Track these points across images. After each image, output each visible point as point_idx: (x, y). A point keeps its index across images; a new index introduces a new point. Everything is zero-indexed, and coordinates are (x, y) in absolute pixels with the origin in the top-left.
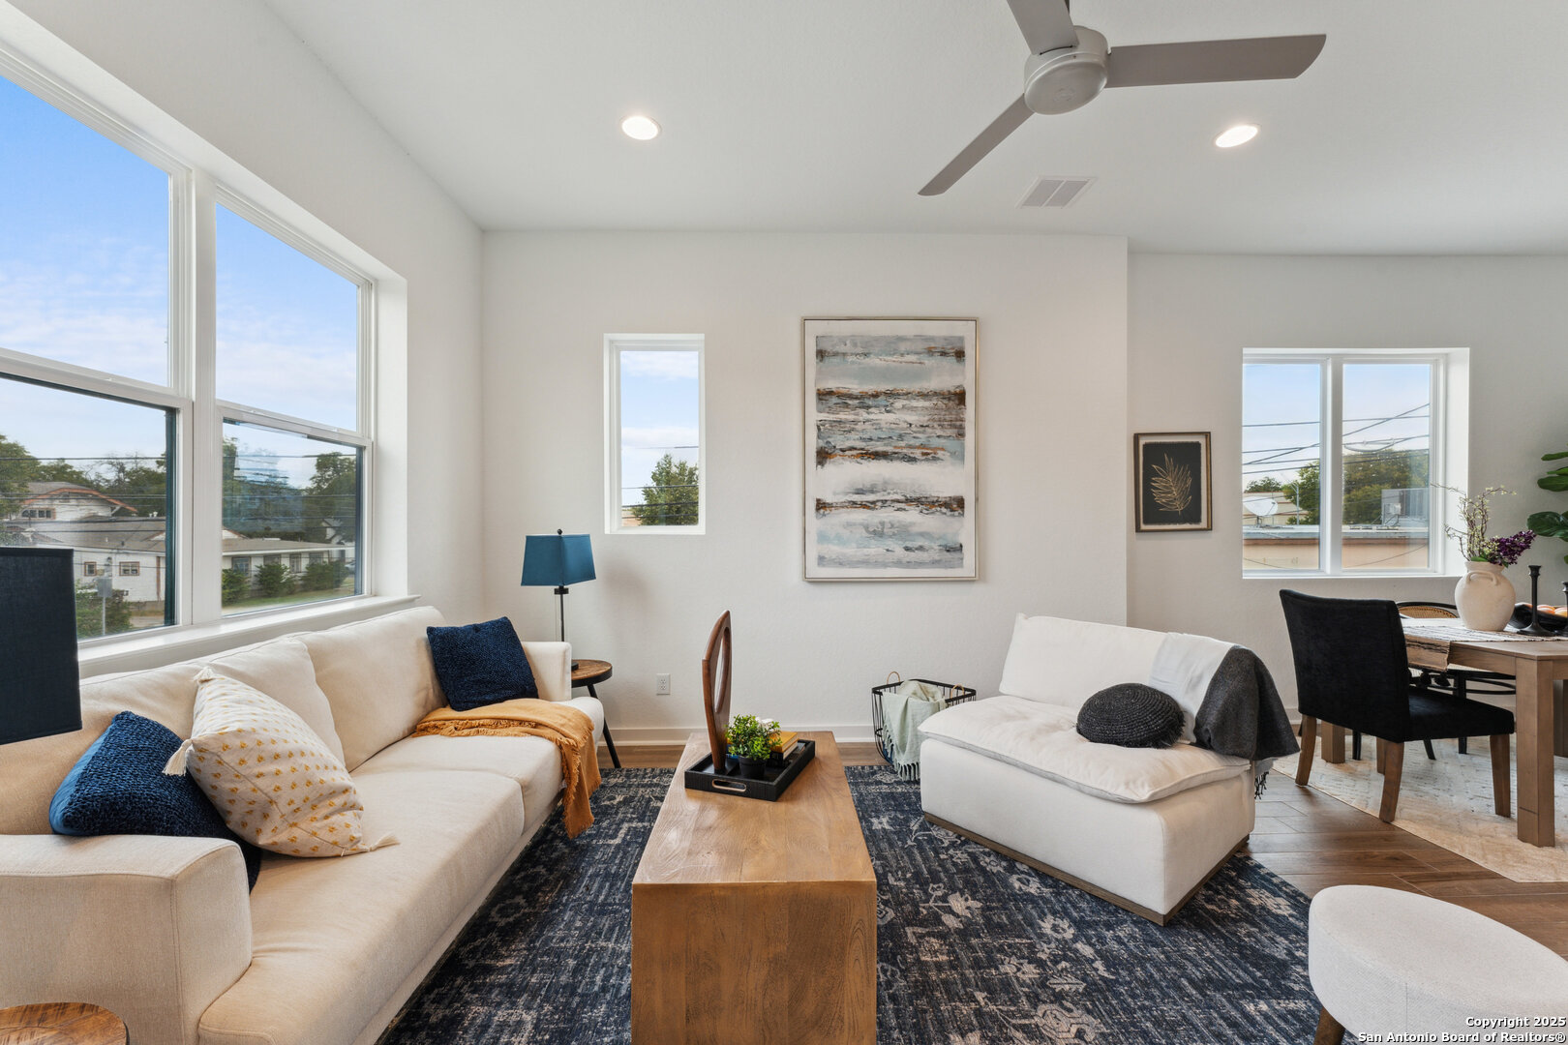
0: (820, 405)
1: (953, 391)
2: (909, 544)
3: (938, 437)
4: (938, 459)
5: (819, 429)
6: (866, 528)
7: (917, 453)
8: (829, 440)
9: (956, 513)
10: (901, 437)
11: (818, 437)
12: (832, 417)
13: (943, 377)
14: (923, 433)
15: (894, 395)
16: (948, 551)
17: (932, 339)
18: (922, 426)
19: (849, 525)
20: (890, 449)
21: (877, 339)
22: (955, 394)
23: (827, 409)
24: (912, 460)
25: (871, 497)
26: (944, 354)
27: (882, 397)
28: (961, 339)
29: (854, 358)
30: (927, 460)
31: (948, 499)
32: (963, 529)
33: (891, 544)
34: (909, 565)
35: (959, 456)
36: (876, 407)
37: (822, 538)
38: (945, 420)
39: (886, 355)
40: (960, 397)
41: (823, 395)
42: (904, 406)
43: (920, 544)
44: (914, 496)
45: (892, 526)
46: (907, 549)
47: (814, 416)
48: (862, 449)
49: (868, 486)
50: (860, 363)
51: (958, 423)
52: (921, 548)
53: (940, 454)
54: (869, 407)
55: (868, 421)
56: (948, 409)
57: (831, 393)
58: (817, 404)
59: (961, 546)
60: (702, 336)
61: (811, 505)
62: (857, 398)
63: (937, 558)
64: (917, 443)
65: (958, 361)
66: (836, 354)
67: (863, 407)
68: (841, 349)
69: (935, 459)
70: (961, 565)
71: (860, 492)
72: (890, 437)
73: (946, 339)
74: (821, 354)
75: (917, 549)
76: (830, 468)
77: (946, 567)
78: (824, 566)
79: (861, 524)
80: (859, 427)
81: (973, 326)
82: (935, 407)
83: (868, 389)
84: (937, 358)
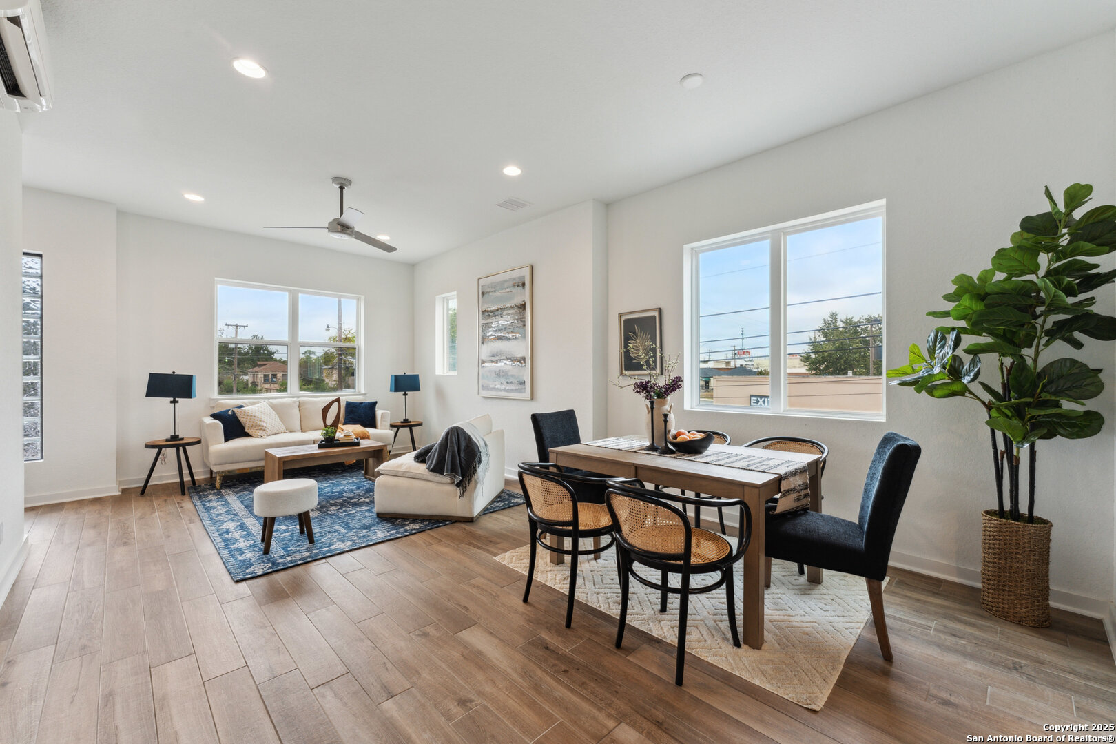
1: (522, 304)
2: (508, 381)
3: (517, 327)
5: (482, 328)
6: (495, 373)
7: (510, 335)
8: (485, 332)
9: (524, 365)
10: (505, 329)
11: (482, 331)
12: (486, 322)
13: (519, 297)
14: (512, 326)
15: (503, 309)
16: (520, 384)
17: (514, 279)
18: (512, 323)
19: (490, 371)
20: (502, 335)
21: (498, 283)
23: (484, 319)
24: (508, 339)
25: (497, 358)
26: (518, 286)
27: (500, 311)
28: (524, 277)
29: (492, 294)
30: (513, 339)
31: (520, 358)
32: (526, 374)
33: (502, 380)
34: (508, 391)
35: (524, 337)
36: (498, 315)
37: (483, 377)
38: (519, 319)
39: (501, 290)
40: (523, 306)
41: (484, 312)
42: (506, 314)
43: (512, 380)
44: (510, 357)
45: (503, 372)
46: (507, 383)
47: (481, 322)
48: (494, 336)
49: (496, 353)
50: (493, 296)
51: (524, 320)
52: (512, 383)
53: (518, 335)
54: (496, 316)
55: (496, 322)
56: (520, 313)
58: (482, 316)
59: (525, 382)
60: (455, 293)
61: (480, 362)
62: (492, 312)
63: (517, 388)
64: (510, 331)
65: (524, 288)
66: (487, 293)
67: (494, 316)
68: (488, 290)
69: (516, 338)
70: (524, 392)
71: (493, 356)
72: (502, 329)
73: (519, 278)
74: (483, 293)
75: (510, 383)
76: (485, 346)
77: (520, 392)
78: (483, 390)
79: (494, 371)
80: (493, 326)
81: (528, 269)
82: (516, 313)
83: (495, 308)
84: (516, 287)
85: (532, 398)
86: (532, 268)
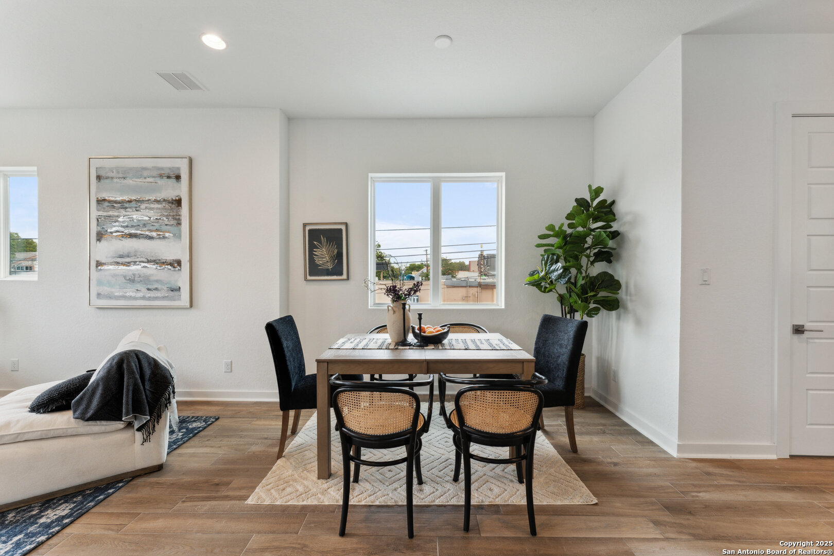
0: (99, 207)
1: (174, 199)
2: (150, 287)
3: (166, 225)
4: (166, 238)
5: (98, 221)
6: (125, 277)
7: (154, 234)
8: (103, 226)
9: (177, 269)
10: (145, 225)
11: (98, 225)
12: (105, 214)
13: (170, 191)
14: (158, 222)
15: (141, 201)
16: (172, 291)
17: (162, 169)
18: (157, 219)
19: (115, 276)
20: (139, 232)
21: (131, 169)
22: (176, 200)
23: (103, 209)
24: (151, 238)
25: (127, 260)
26: (169, 177)
27: (134, 202)
28: (179, 169)
29: (118, 180)
30: (160, 238)
31: (172, 261)
32: (182, 279)
33: (139, 286)
34: (150, 299)
35: (178, 236)
36: (130, 208)
37: (100, 283)
38: (170, 216)
39: (136, 178)
40: (178, 202)
41: (100, 202)
42: (146, 208)
43: (156, 286)
44: (152, 259)
45: (140, 276)
46: (148, 289)
47: (95, 213)
48: (123, 232)
49: (126, 253)
50: (121, 183)
51: (178, 217)
52: (156, 289)
53: (167, 235)
54: (126, 208)
55: (126, 216)
56: (172, 209)
57: (104, 200)
58: (97, 206)
59: (180, 288)
60: (35, 168)
61: (93, 264)
62: (119, 203)
63: (167, 295)
64: (154, 228)
65: (177, 182)
66: (107, 178)
67: (123, 208)
68: (111, 175)
69: (164, 237)
70: (179, 299)
71: (121, 257)
72: (138, 225)
73: (170, 169)
74: (99, 178)
75: (154, 289)
76: (104, 243)
77: (171, 300)
78: (100, 299)
79: (122, 275)
80: (121, 219)
81: (186, 161)
82: (164, 208)
83: (126, 198)
84: (165, 180)
85: (191, 306)
86: (191, 161)
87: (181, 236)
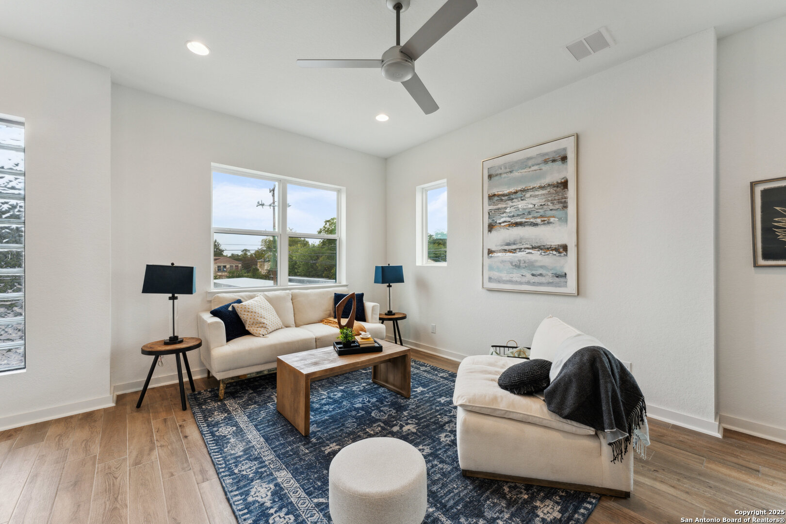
0: (491, 203)
1: (559, 181)
2: (534, 272)
3: (551, 210)
4: (551, 223)
5: (489, 214)
6: (511, 263)
7: (539, 221)
8: (494, 219)
9: (562, 254)
10: (529, 213)
11: (489, 218)
12: (495, 207)
13: (554, 174)
14: (541, 209)
15: (526, 190)
16: (557, 277)
17: (547, 154)
18: (541, 205)
19: (503, 262)
20: (524, 220)
21: (516, 162)
22: (561, 183)
23: (493, 204)
24: (536, 225)
25: (514, 247)
26: (554, 161)
27: (519, 193)
28: (565, 149)
29: (505, 175)
30: (544, 224)
31: (557, 246)
32: (568, 264)
33: (524, 272)
34: (534, 284)
35: (564, 220)
36: (516, 198)
37: (491, 268)
38: (555, 200)
39: (522, 169)
40: (564, 184)
41: (491, 197)
42: (531, 196)
43: (540, 272)
44: (537, 245)
45: (525, 262)
46: (533, 275)
47: (487, 208)
48: (509, 222)
49: (512, 241)
50: (508, 177)
51: (563, 200)
52: (541, 275)
53: (552, 220)
54: (513, 199)
55: (512, 206)
56: (557, 192)
57: (494, 195)
58: (488, 201)
59: (566, 274)
60: (445, 180)
61: (486, 252)
62: (507, 196)
63: (551, 281)
64: (538, 215)
65: (563, 163)
66: (497, 175)
67: (510, 200)
68: (499, 171)
69: (549, 223)
70: (565, 286)
71: (508, 244)
72: (524, 214)
73: (555, 152)
74: (490, 177)
75: (538, 275)
76: (494, 233)
77: (556, 286)
78: (491, 282)
79: (509, 261)
80: (508, 210)
81: (573, 139)
82: (549, 193)
83: (512, 190)
84: (550, 164)
85: (578, 294)
86: (578, 137)
87: (567, 220)
